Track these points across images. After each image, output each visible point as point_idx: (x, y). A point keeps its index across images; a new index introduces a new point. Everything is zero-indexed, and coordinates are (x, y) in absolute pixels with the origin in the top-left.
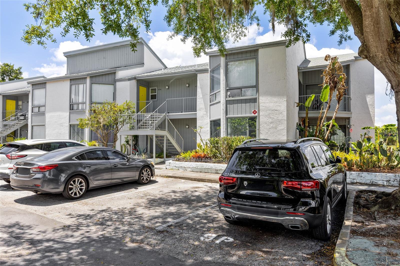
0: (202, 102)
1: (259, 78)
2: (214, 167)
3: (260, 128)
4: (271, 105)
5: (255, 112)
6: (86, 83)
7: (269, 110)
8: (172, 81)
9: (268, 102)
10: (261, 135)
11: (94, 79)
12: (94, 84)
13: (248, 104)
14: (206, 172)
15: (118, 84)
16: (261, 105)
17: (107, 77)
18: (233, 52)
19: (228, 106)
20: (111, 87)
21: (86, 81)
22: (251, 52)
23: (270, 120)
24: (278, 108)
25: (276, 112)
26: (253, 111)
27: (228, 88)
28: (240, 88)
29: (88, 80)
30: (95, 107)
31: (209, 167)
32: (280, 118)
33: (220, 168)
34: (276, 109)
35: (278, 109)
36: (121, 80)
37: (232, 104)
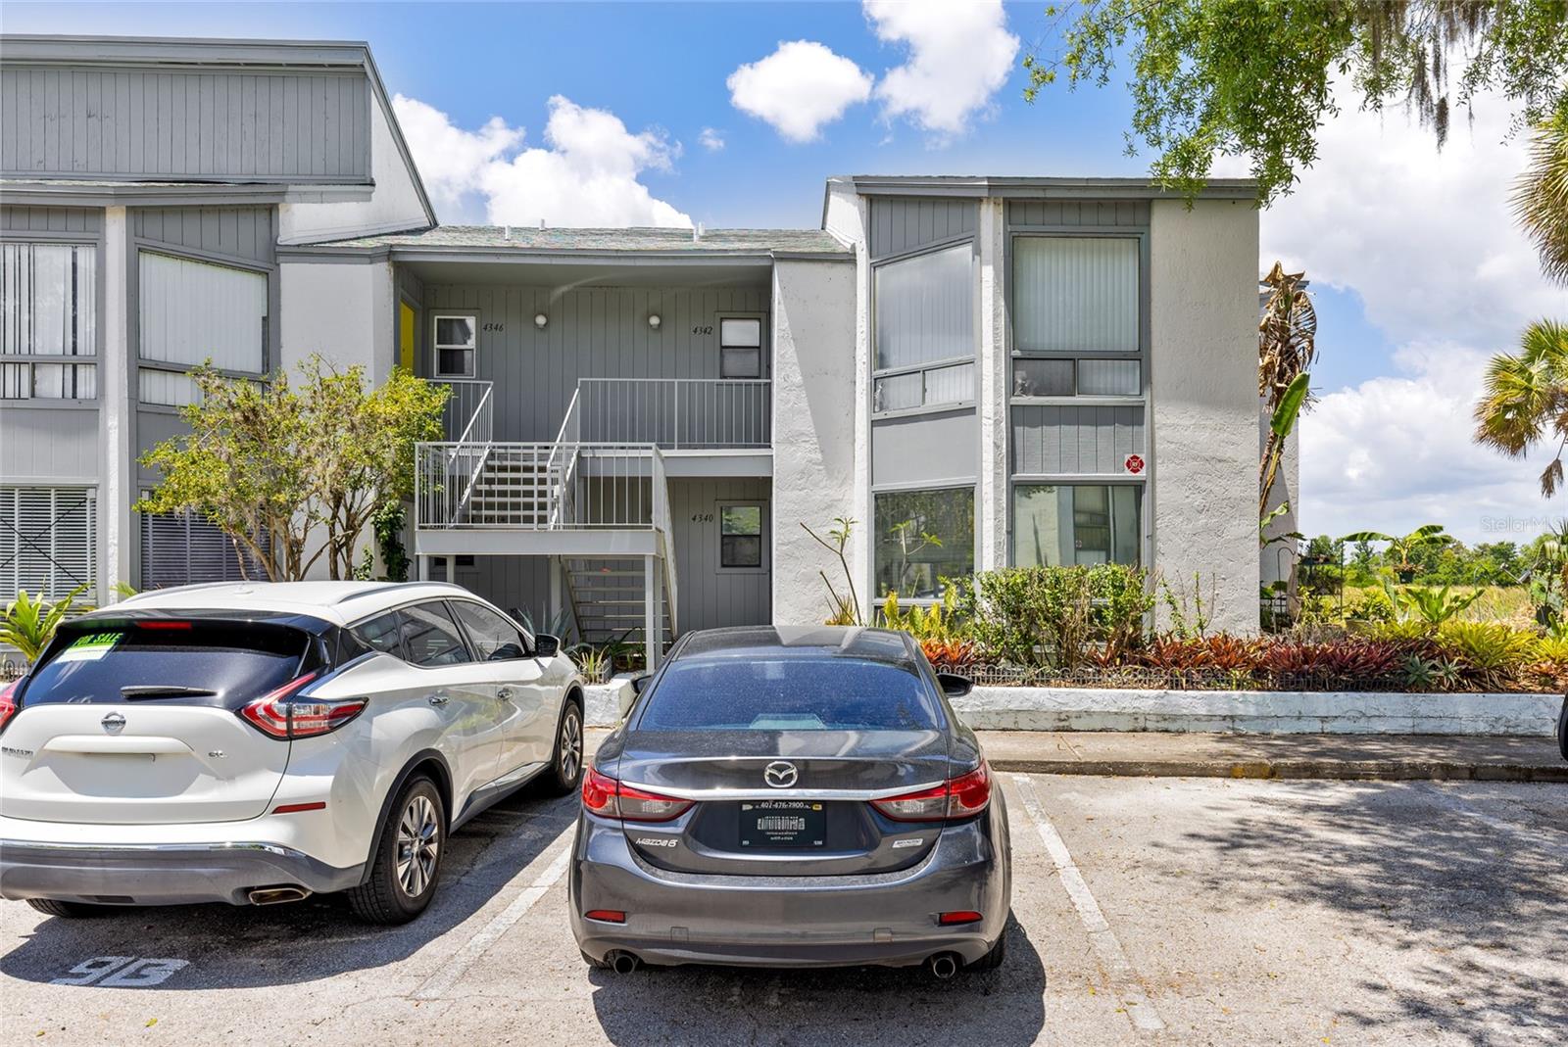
0: (804, 405)
1: (1153, 320)
2: (1050, 705)
3: (1158, 532)
4: (1203, 436)
5: (1135, 464)
6: (97, 243)
7: (1195, 459)
8: (565, 289)
9: (1188, 423)
10: (1163, 558)
11: (152, 226)
12: (147, 256)
13: (1105, 427)
14: (1004, 730)
15: (291, 272)
16: (1159, 434)
17: (228, 223)
18: (1050, 194)
19: (1019, 430)
20: (251, 287)
21: (101, 232)
22: (1117, 204)
23: (1198, 500)
24: (1229, 452)
25: (1219, 466)
26: (1128, 457)
27: (1017, 353)
28: (1073, 359)
29: (116, 229)
30: (159, 389)
31: (1027, 706)
32: (1235, 492)
33: (1083, 707)
34: (1219, 455)
35: (1228, 455)
36: (311, 252)
37: (1038, 426)
